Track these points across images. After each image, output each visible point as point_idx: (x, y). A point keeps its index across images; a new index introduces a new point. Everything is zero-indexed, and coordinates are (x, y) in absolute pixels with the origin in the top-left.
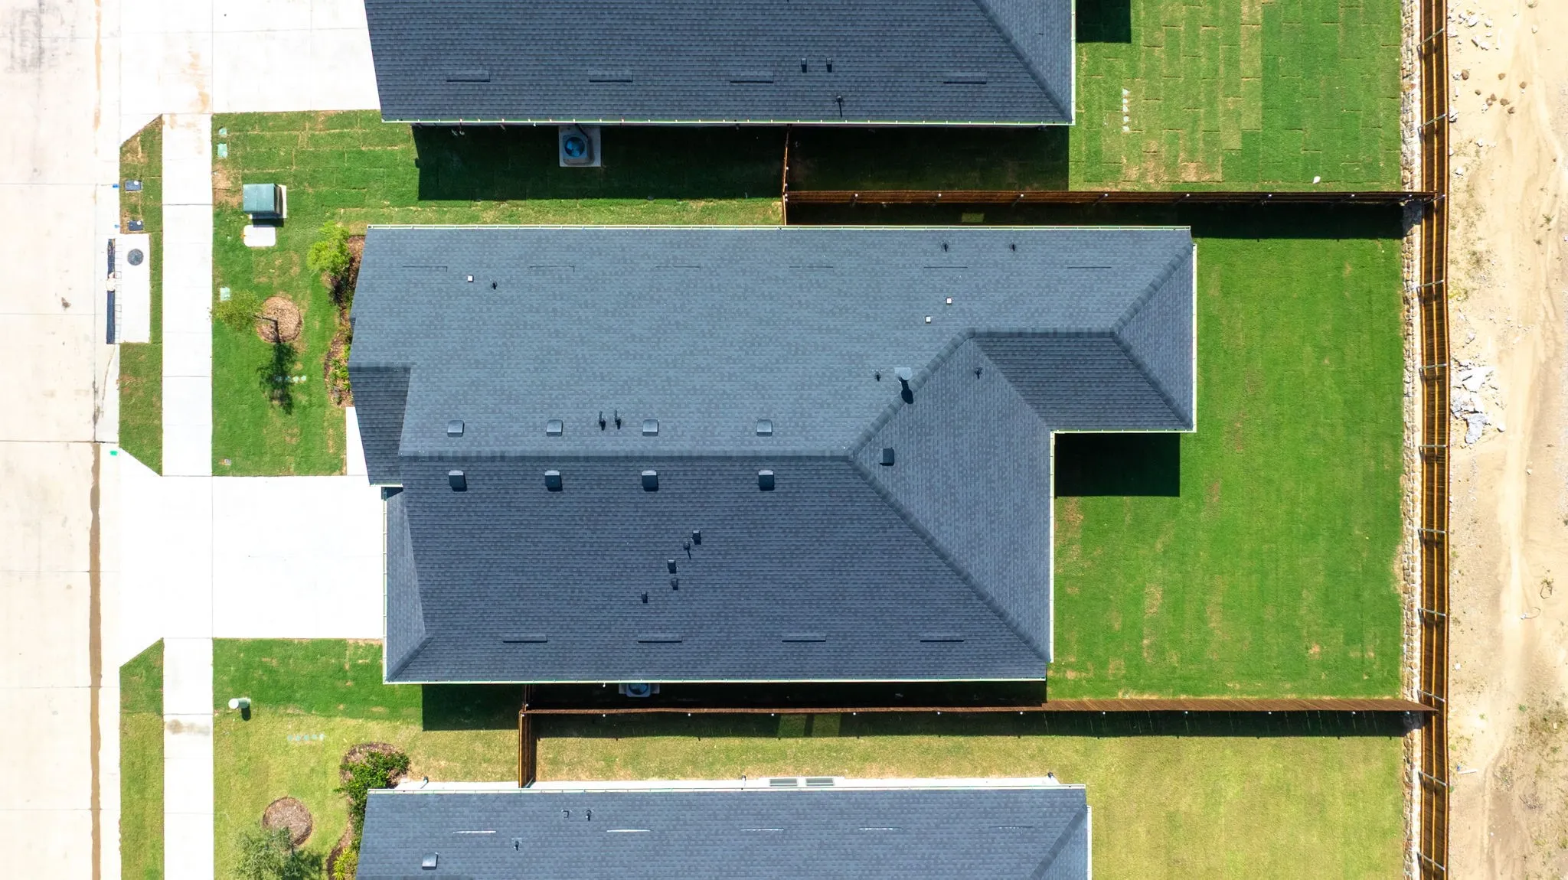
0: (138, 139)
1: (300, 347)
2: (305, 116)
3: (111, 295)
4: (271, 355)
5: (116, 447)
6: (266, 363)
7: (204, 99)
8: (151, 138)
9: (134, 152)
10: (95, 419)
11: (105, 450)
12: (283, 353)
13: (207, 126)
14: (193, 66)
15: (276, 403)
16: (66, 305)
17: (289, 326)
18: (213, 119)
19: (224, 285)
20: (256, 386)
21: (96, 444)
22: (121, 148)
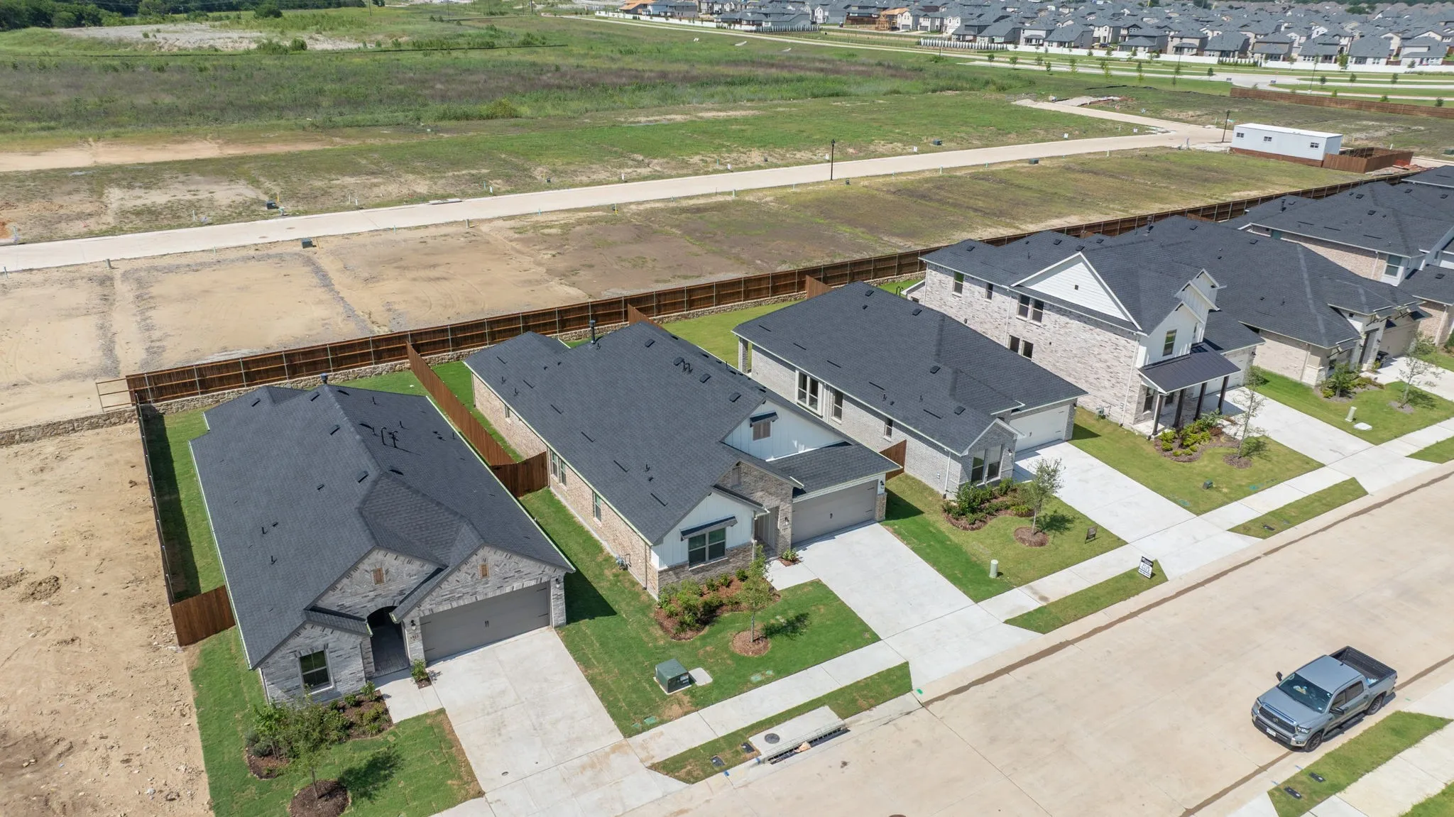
0: (677, 774)
1: (759, 626)
2: (592, 681)
3: (813, 742)
4: (778, 637)
5: (915, 692)
6: (785, 638)
7: (616, 748)
8: (671, 767)
9: (689, 773)
10: (908, 713)
11: (924, 699)
12: (771, 632)
13: (638, 739)
14: (593, 766)
15: (806, 623)
16: (845, 764)
17: (748, 635)
18: (630, 736)
19: (750, 681)
20: (804, 638)
21: (925, 705)
22: (693, 783)
